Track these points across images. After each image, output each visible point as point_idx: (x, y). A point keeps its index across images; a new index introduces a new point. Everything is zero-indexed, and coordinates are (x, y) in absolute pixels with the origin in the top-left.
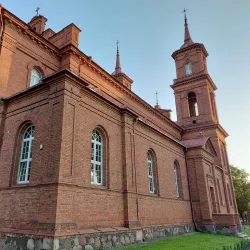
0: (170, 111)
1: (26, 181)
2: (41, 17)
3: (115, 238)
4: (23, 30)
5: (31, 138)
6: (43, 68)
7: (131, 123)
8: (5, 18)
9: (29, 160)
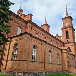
0: (61, 36)
1: (16, 59)
2: (21, 10)
3: (37, 74)
4: (16, 17)
5: (17, 48)
6: (21, 26)
7: (44, 43)
8: (11, 14)
9: (16, 53)
